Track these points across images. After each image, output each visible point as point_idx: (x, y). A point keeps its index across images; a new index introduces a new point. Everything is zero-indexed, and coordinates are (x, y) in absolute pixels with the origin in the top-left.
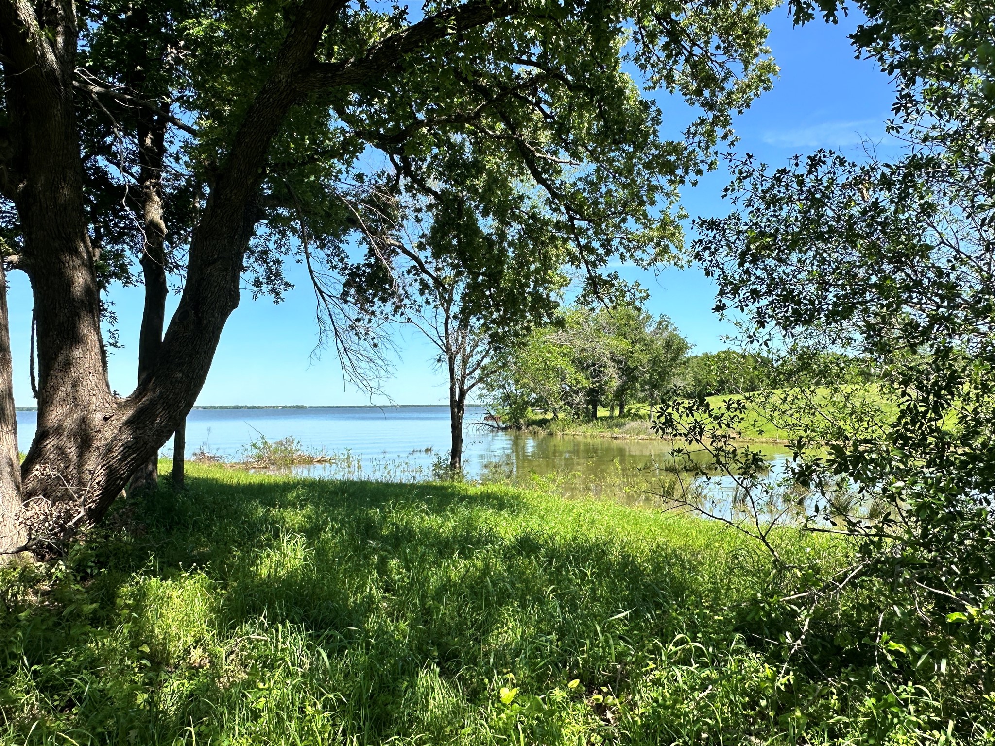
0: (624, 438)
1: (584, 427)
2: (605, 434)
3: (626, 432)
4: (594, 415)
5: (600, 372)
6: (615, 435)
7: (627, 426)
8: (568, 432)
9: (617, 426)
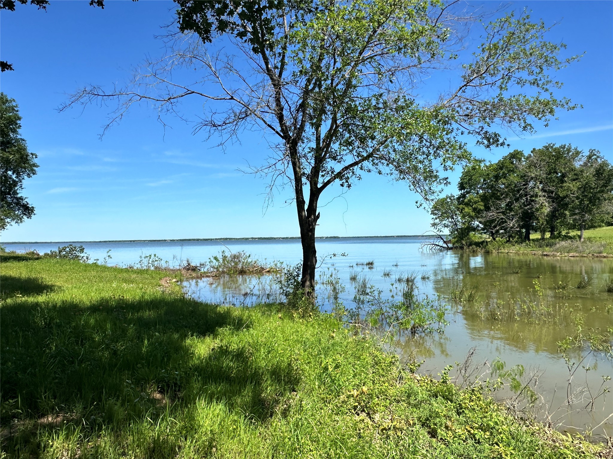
0: (554, 256)
1: (517, 247)
2: (536, 252)
3: (557, 250)
4: (527, 237)
5: (533, 201)
6: (545, 253)
7: (558, 246)
8: (503, 251)
9: (547, 246)
